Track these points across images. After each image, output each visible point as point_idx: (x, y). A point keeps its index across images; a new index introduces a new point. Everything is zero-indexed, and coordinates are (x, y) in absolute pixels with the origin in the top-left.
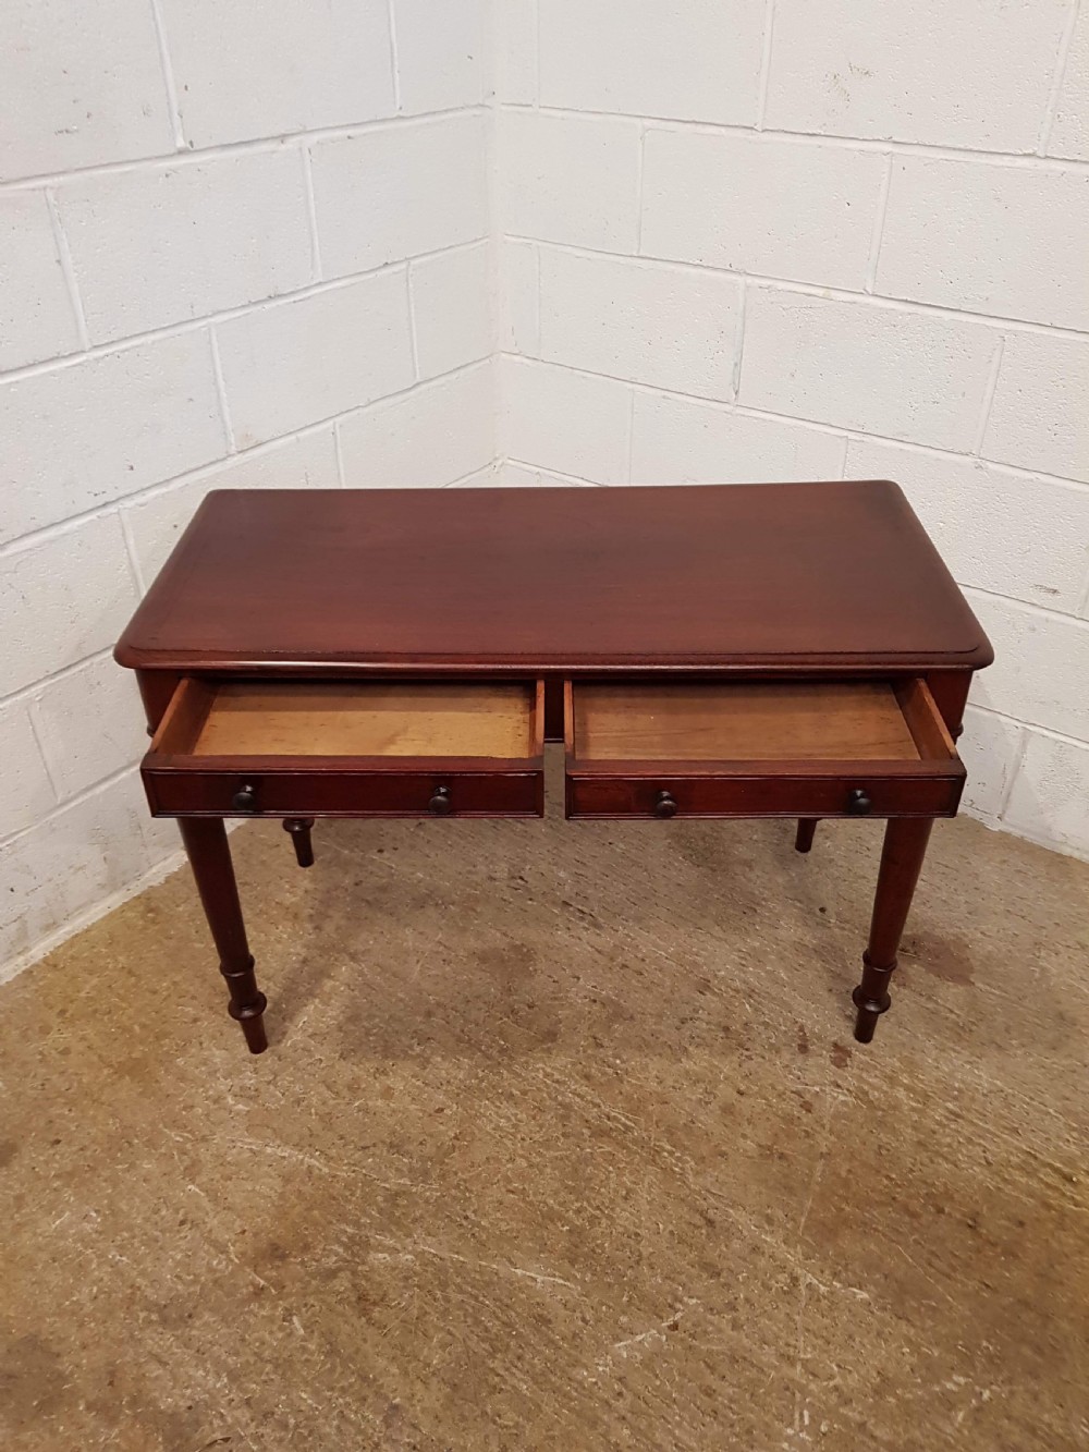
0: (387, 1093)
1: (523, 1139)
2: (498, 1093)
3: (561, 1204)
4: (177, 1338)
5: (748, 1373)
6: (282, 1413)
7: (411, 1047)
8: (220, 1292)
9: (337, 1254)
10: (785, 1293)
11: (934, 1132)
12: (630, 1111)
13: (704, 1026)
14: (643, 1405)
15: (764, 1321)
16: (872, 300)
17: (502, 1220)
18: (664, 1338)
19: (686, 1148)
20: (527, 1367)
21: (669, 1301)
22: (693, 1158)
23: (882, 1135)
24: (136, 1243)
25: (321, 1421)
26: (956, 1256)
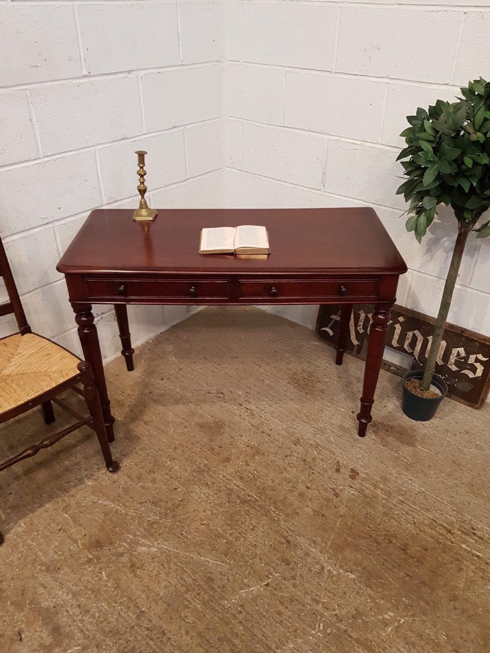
0: (154, 481)
1: (210, 503)
2: (202, 483)
3: (223, 531)
4: (52, 578)
5: (297, 606)
6: (94, 611)
7: (166, 462)
8: (73, 560)
9: (124, 547)
10: (318, 573)
11: (392, 509)
12: (259, 493)
13: (295, 459)
14: (250, 617)
15: (307, 585)
16: (381, 146)
17: (197, 536)
18: (262, 589)
19: (281, 510)
20: (201, 598)
21: (266, 574)
22: (284, 514)
23: (368, 508)
24: (39, 536)
25: (110, 615)
26: (396, 562)
